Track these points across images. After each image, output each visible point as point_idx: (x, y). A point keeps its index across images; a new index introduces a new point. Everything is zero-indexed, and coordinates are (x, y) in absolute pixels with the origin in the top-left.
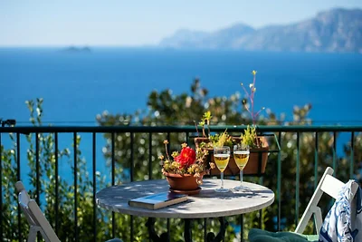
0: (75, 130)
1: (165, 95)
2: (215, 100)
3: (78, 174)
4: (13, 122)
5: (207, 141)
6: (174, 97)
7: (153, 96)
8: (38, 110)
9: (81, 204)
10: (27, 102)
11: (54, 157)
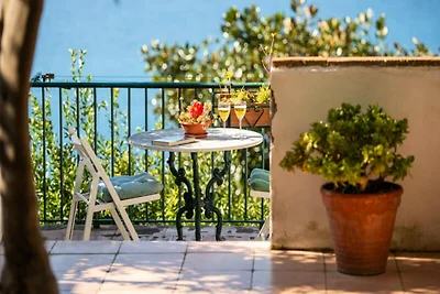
0: (112, 86)
1: (250, 15)
2: (330, 23)
3: (115, 128)
4: (52, 76)
5: (229, 97)
6: (263, 20)
7: (231, 16)
8: (80, 62)
9: (118, 159)
10: (71, 51)
11: (92, 109)
